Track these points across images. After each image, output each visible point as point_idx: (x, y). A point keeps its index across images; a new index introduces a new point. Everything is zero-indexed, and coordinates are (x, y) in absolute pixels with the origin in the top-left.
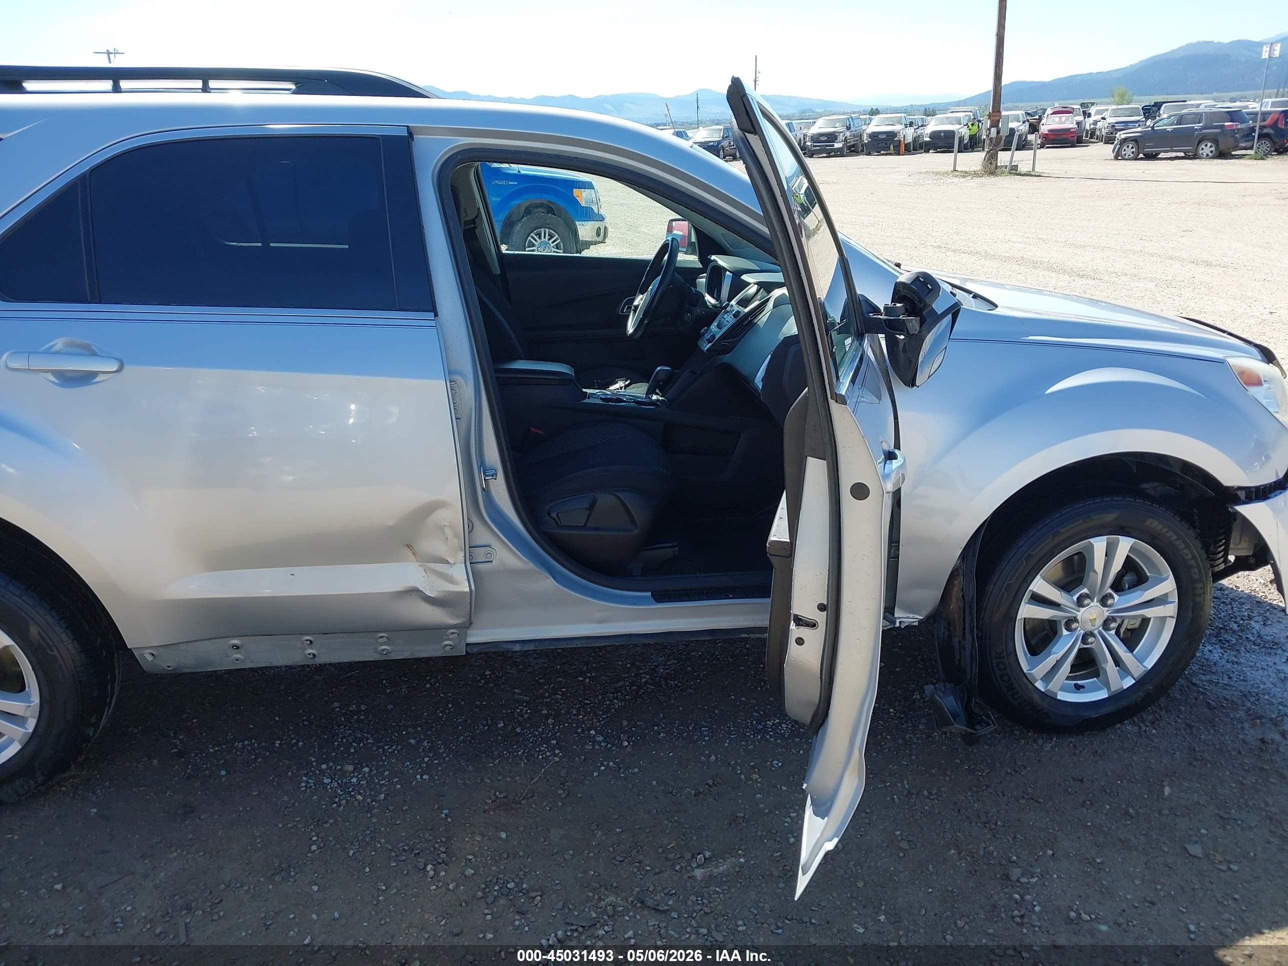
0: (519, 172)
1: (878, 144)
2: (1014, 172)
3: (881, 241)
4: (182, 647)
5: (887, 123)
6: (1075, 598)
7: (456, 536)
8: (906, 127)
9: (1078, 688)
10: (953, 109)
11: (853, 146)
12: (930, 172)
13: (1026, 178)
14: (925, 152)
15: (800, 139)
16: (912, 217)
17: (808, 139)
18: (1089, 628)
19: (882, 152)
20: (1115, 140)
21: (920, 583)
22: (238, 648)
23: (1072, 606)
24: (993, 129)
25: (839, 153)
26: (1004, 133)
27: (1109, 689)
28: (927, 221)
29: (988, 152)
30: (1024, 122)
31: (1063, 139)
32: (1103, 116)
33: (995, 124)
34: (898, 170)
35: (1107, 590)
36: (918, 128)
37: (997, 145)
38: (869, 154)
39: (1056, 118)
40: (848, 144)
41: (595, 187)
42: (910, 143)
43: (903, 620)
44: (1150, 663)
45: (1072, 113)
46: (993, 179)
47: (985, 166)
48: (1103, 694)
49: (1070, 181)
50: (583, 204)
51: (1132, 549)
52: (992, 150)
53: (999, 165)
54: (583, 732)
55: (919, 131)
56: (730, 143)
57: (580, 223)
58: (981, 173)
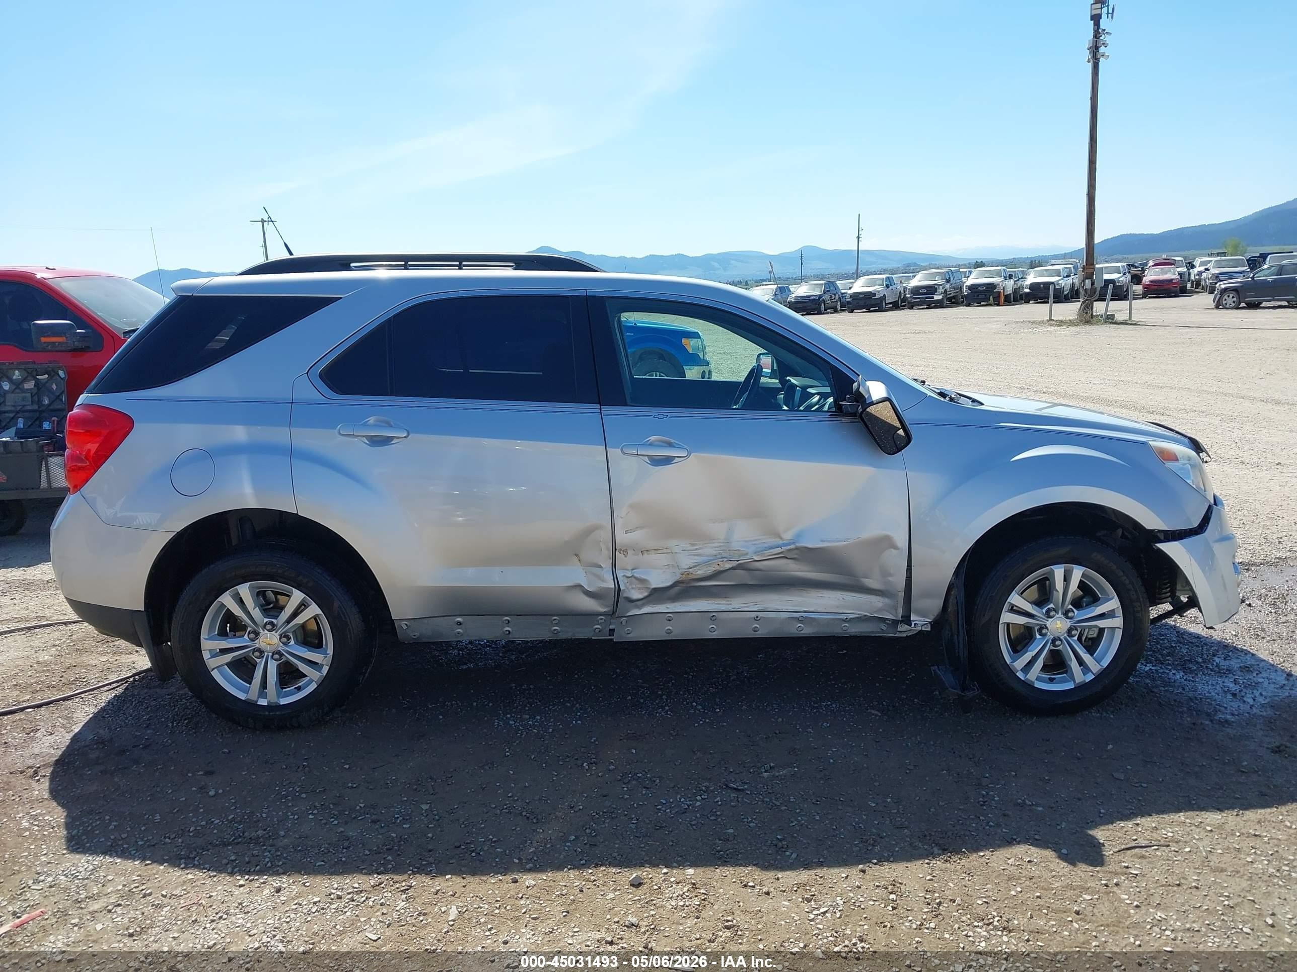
0: (635, 324)
1: (978, 296)
2: (1110, 321)
3: (968, 383)
4: (425, 621)
5: (986, 275)
6: (1044, 611)
7: (608, 549)
8: (1006, 279)
9: (1051, 680)
10: (1053, 261)
11: (954, 297)
12: (1026, 322)
13: (1122, 326)
14: (1025, 302)
15: (900, 292)
16: (1002, 362)
17: (907, 292)
18: (1057, 634)
19: (982, 303)
20: (1215, 290)
21: (927, 594)
22: (461, 624)
23: (1043, 617)
24: (1087, 281)
25: (939, 305)
26: (1099, 285)
27: (1074, 681)
28: (1016, 366)
29: (1083, 302)
30: (1124, 274)
31: (1165, 290)
32: (1206, 267)
33: (1089, 276)
34: (995, 319)
35: (1068, 605)
36: (1018, 280)
37: (1091, 296)
38: (969, 305)
39: (1157, 269)
40: (948, 296)
41: (702, 337)
42: (1010, 294)
43: (917, 622)
44: (1106, 663)
45: (1174, 265)
46: (1088, 328)
47: (1080, 315)
48: (1070, 686)
49: (1165, 329)
50: (690, 351)
51: (1083, 575)
52: (1086, 300)
53: (1094, 314)
54: (687, 704)
55: (1019, 284)
56: (831, 297)
57: (687, 367)
58: (1077, 322)
